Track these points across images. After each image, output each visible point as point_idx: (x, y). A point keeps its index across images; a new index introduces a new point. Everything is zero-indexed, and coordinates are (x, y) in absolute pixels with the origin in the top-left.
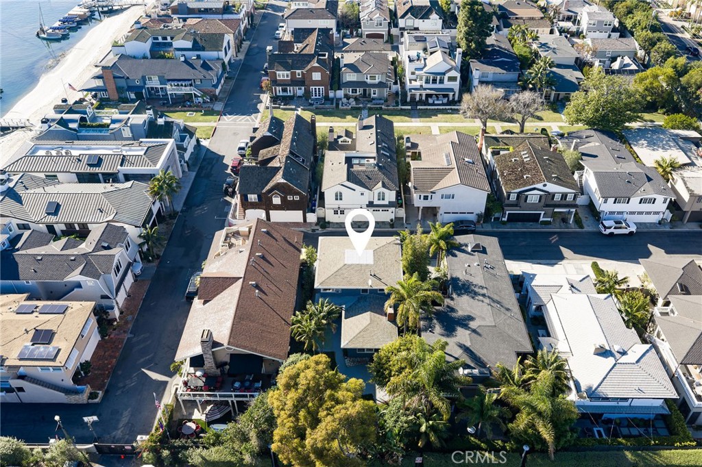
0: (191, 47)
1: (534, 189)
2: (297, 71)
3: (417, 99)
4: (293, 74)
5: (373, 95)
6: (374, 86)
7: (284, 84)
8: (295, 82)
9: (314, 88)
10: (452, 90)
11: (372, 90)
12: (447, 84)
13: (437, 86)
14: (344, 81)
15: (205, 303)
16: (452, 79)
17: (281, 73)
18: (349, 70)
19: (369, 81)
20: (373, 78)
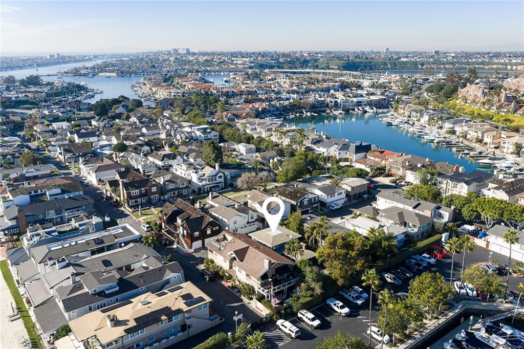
0: (60, 192)
1: (305, 198)
2: (142, 189)
3: (206, 191)
4: (140, 191)
5: (184, 194)
6: (184, 188)
7: (136, 197)
8: (141, 196)
9: (152, 196)
10: (221, 182)
11: (184, 191)
12: (218, 180)
13: (214, 182)
14: (168, 189)
15: (242, 261)
16: (220, 177)
17: (134, 191)
18: (169, 183)
19: (181, 186)
20: (183, 184)
